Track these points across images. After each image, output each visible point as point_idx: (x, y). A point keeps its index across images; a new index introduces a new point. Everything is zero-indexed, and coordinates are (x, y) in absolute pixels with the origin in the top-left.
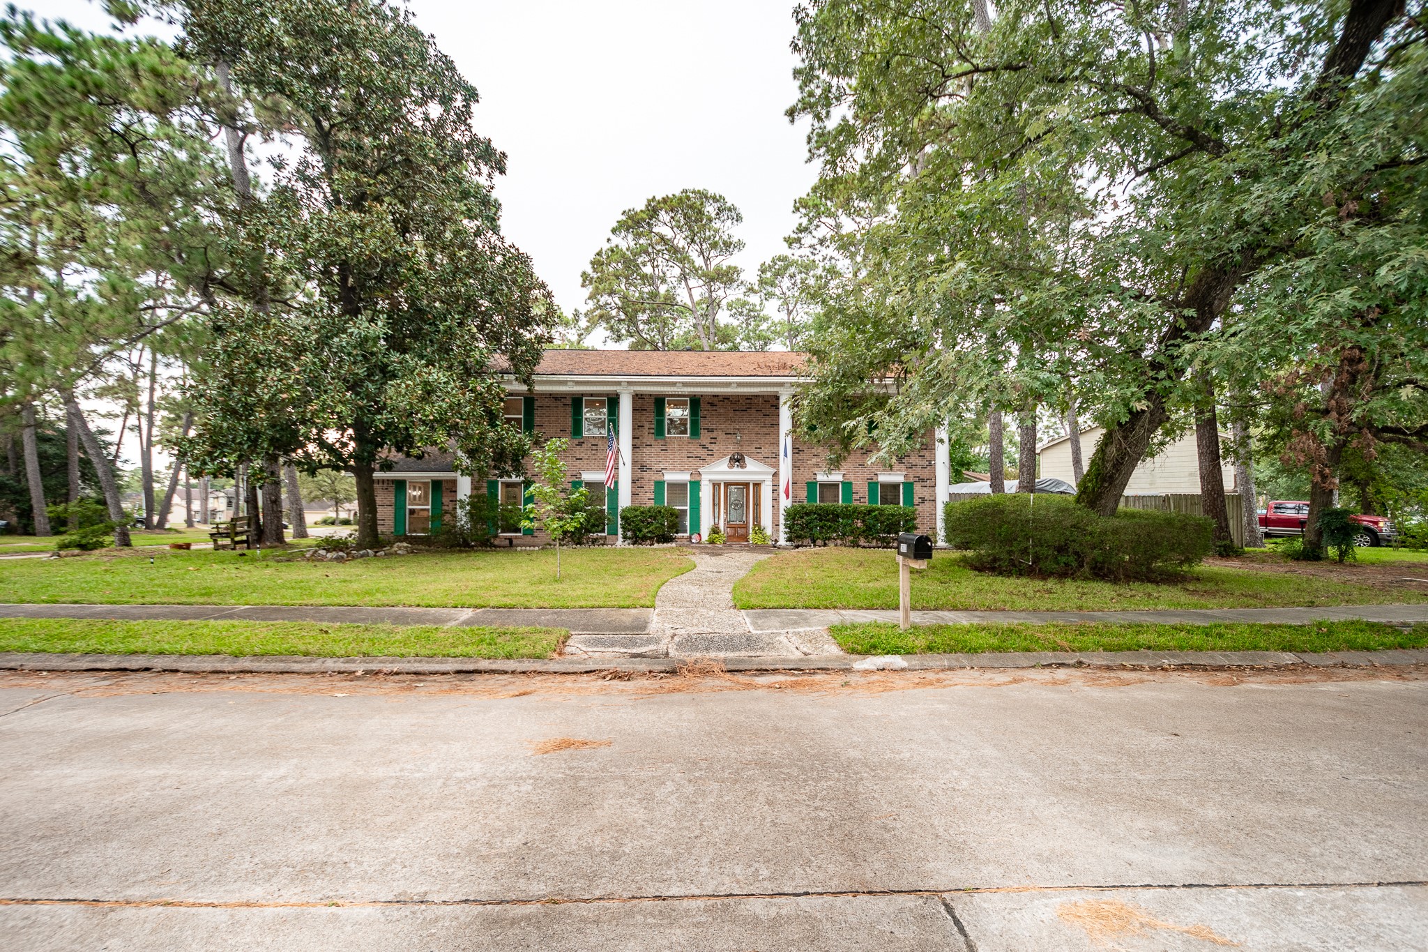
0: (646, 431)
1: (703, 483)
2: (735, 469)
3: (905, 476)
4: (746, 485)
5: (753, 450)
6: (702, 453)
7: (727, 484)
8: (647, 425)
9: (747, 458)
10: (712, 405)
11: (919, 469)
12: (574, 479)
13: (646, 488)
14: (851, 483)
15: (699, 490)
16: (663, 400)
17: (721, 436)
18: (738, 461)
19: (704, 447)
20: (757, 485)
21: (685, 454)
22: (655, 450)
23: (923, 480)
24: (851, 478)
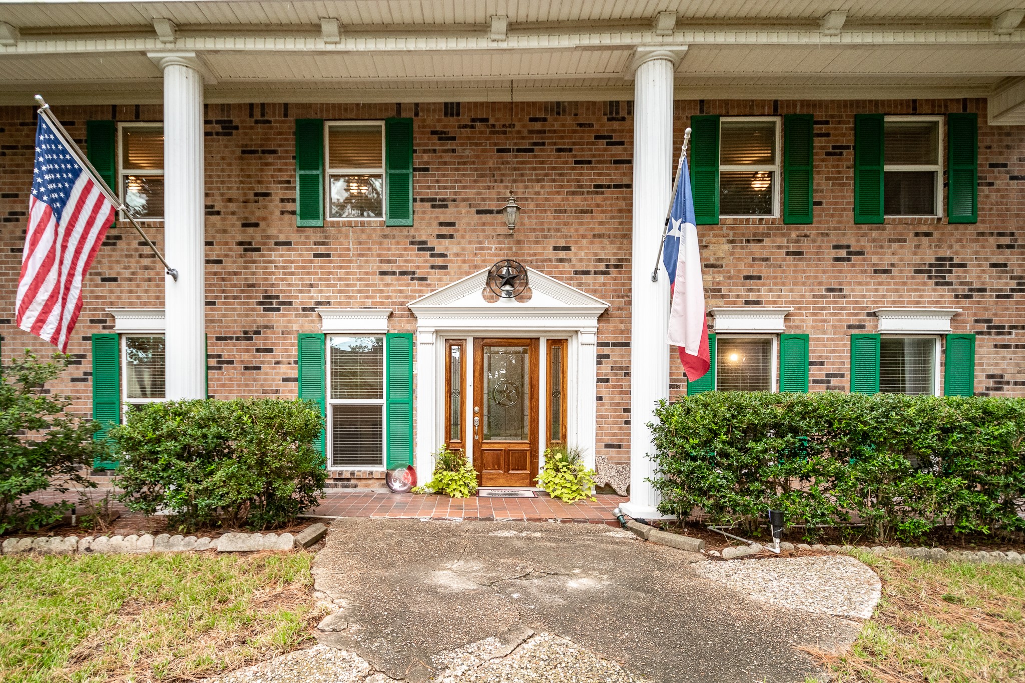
0: (275, 206)
1: (420, 338)
2: (502, 303)
3: (955, 318)
4: (530, 343)
5: (550, 253)
6: (419, 262)
7: (484, 343)
8: (278, 192)
9: (533, 275)
10: (443, 136)
11: (990, 300)
12: (98, 330)
13: (278, 353)
14: (804, 339)
15: (411, 358)
16: (318, 126)
17: (464, 216)
18: (510, 281)
19: (422, 246)
20: (558, 345)
21: (374, 266)
22: (300, 254)
23: (1000, 330)
24: (806, 324)
